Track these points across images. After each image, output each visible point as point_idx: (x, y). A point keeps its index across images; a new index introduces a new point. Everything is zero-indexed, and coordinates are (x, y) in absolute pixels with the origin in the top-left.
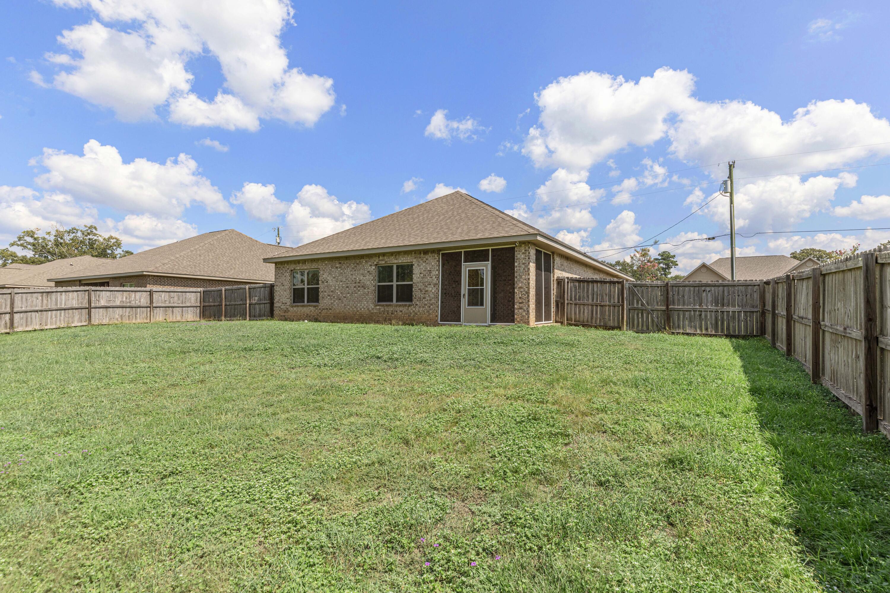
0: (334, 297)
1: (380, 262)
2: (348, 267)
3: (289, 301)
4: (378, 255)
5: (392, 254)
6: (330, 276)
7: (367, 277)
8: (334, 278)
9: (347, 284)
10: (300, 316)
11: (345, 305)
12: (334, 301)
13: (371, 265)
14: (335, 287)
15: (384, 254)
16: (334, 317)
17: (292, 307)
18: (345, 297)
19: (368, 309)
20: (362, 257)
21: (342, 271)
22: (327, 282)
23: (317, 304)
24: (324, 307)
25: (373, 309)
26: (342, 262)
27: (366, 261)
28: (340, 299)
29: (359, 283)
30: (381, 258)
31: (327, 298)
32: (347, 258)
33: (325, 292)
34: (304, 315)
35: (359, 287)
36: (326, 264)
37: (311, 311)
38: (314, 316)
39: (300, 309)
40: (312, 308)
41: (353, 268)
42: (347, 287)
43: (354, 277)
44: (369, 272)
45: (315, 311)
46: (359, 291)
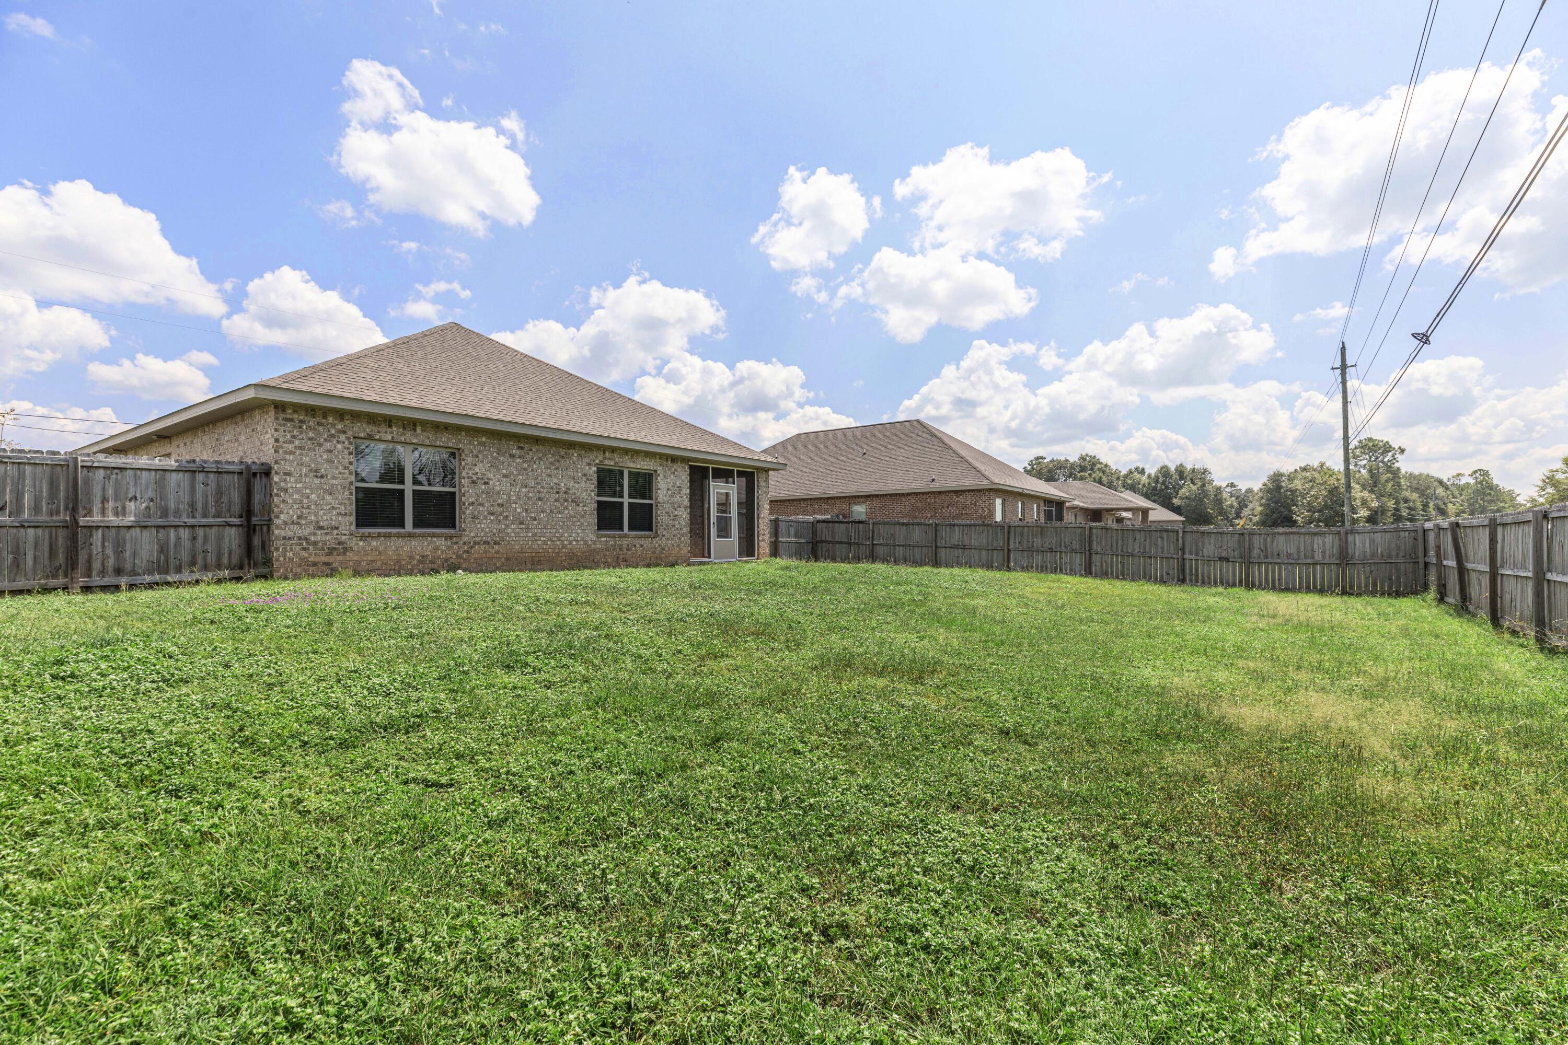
0: (506, 518)
1: (607, 462)
2: (540, 459)
3: (347, 523)
4: (603, 449)
5: (626, 451)
6: (493, 470)
7: (583, 484)
8: (506, 476)
9: (539, 492)
10: (398, 561)
11: (534, 535)
12: (507, 526)
13: (589, 464)
14: (509, 496)
15: (613, 450)
16: (508, 559)
17: (363, 537)
18: (535, 519)
19: (586, 543)
20: (572, 445)
21: (525, 465)
22: (486, 483)
23: (452, 531)
24: (477, 539)
25: (594, 542)
26: (527, 447)
27: (580, 455)
28: (522, 523)
29: (566, 493)
30: (607, 455)
31: (485, 518)
32: (537, 440)
33: (482, 505)
34: (412, 558)
35: (565, 500)
36: (483, 444)
37: (436, 549)
38: (446, 560)
39: (393, 543)
40: (441, 542)
41: (552, 464)
42: (540, 499)
43: (555, 480)
44: (585, 475)
45: (449, 548)
46: (566, 508)
